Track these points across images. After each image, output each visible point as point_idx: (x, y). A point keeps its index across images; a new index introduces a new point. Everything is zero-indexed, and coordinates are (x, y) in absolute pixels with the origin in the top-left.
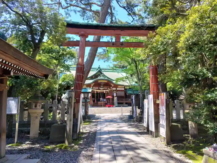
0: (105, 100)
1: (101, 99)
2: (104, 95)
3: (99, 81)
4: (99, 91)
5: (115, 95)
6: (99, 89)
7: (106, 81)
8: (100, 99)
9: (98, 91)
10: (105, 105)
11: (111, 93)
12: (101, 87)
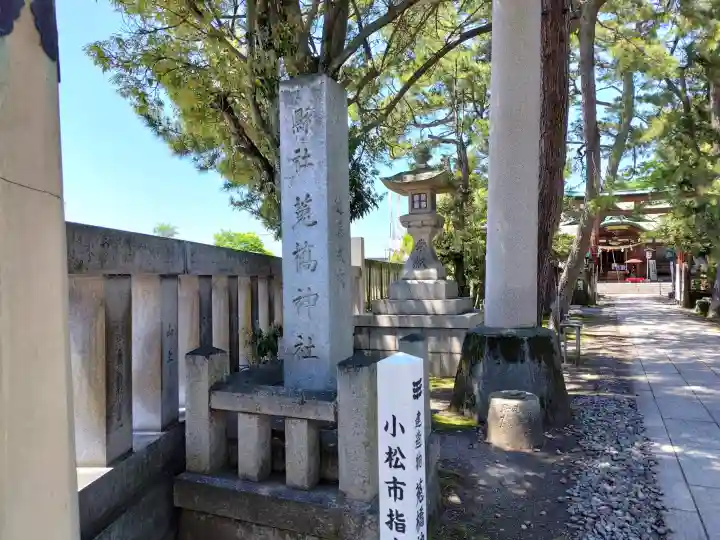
0: (623, 267)
1: (615, 265)
2: (620, 257)
3: (609, 228)
4: (609, 248)
5: (649, 255)
6: (607, 244)
7: (624, 227)
8: (610, 266)
9: (605, 248)
10: (625, 277)
11: (638, 252)
12: (613, 240)
